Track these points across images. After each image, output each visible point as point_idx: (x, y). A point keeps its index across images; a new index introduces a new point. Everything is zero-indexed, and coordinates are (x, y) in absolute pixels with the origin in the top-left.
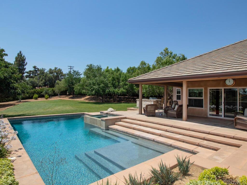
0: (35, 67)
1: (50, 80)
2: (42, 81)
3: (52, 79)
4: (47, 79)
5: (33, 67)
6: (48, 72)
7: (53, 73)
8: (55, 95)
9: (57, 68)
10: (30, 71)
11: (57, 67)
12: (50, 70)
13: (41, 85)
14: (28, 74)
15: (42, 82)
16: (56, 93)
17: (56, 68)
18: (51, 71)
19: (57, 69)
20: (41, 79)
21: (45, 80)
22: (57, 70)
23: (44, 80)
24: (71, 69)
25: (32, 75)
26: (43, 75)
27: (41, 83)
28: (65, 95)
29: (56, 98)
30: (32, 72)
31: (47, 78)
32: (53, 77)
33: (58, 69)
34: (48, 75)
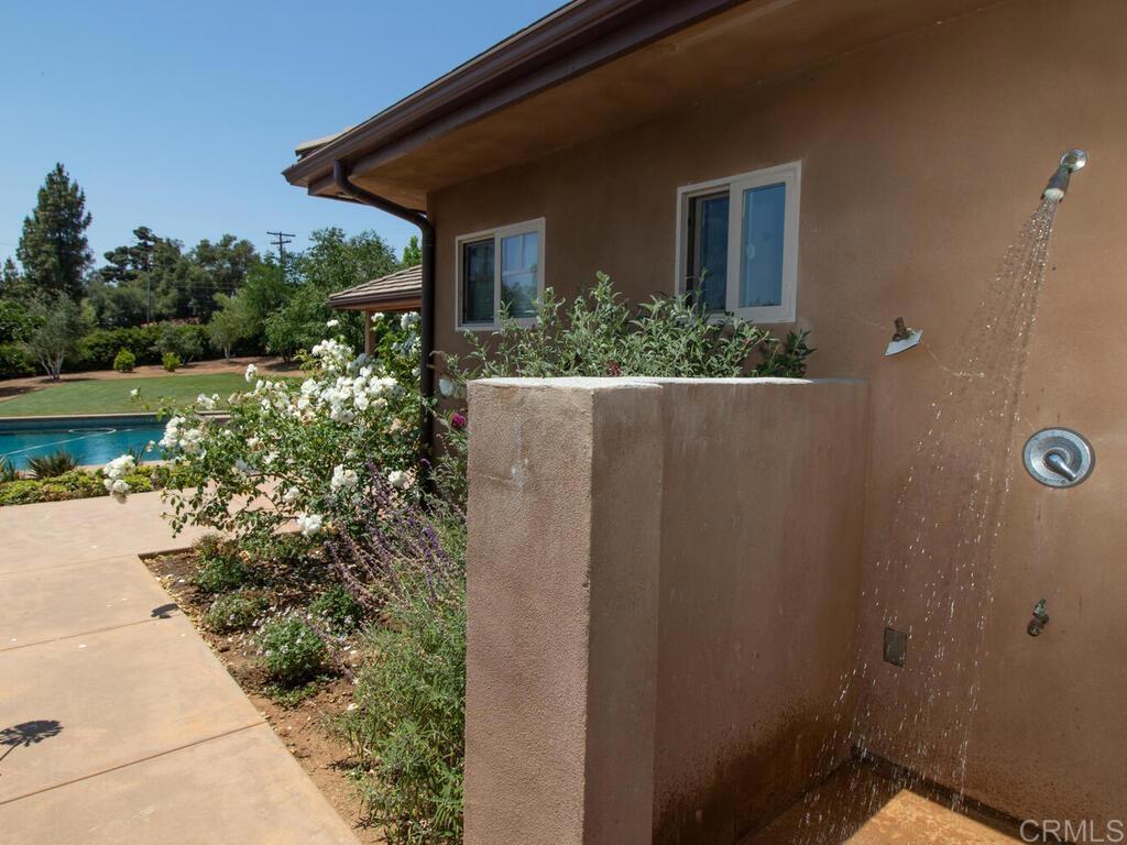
0: (142, 233)
1: (202, 290)
2: (165, 293)
3: (211, 285)
4: (189, 285)
5: (135, 232)
6: (194, 257)
7: (214, 259)
8: (210, 354)
9: (235, 239)
10: (123, 251)
11: (232, 234)
12: (205, 245)
13: (165, 311)
14: (113, 265)
15: (166, 300)
16: (215, 347)
17: (228, 240)
18: (206, 253)
19: (234, 243)
20: (163, 284)
21: (181, 290)
22: (231, 247)
23: (174, 293)
24: (281, 243)
25: (129, 267)
26: (172, 270)
27: (161, 304)
28: (255, 356)
29: (214, 367)
30: (132, 254)
31: (188, 281)
32: (211, 277)
33: (238, 241)
34: (191, 269)
